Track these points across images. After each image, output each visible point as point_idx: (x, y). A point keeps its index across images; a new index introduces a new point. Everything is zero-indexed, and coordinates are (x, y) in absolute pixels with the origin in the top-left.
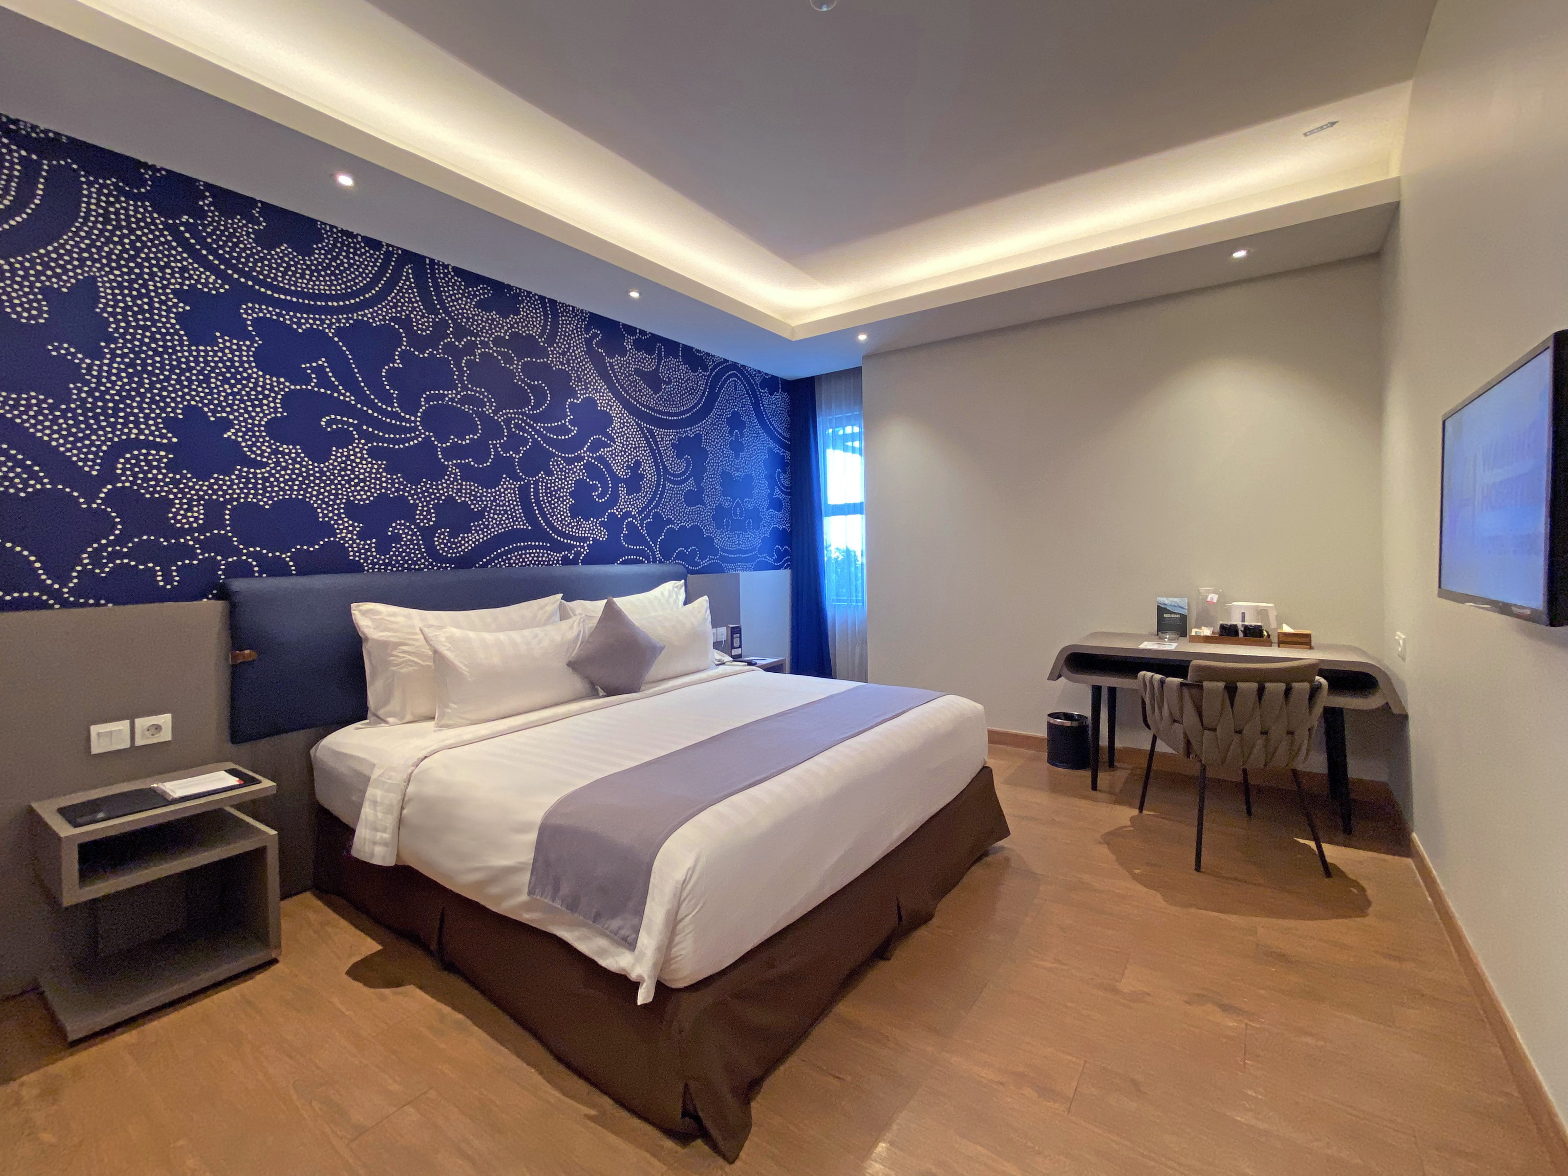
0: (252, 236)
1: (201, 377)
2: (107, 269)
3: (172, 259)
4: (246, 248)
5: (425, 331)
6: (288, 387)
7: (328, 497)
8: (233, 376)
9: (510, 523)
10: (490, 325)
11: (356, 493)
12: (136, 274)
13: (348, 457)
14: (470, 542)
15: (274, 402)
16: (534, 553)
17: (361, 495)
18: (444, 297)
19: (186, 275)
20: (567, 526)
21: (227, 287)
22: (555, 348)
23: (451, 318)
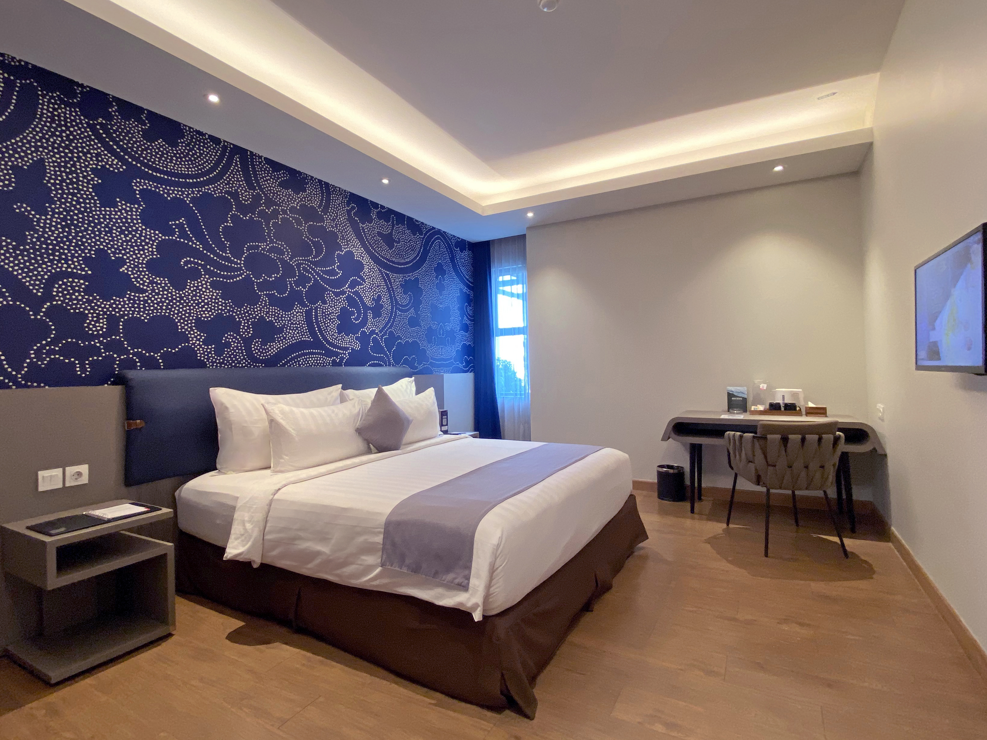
0: (141, 133)
1: (107, 229)
2: (52, 154)
3: (91, 147)
4: (137, 141)
5: (247, 201)
6: (161, 237)
7: (184, 315)
8: (127, 228)
9: (299, 336)
10: (288, 198)
11: (202, 313)
12: (69, 157)
13: (197, 287)
14: (275, 349)
15: (152, 247)
16: (315, 358)
17: (205, 314)
18: (259, 178)
19: (100, 159)
20: (336, 339)
21: (124, 167)
22: (328, 216)
23: (264, 193)
